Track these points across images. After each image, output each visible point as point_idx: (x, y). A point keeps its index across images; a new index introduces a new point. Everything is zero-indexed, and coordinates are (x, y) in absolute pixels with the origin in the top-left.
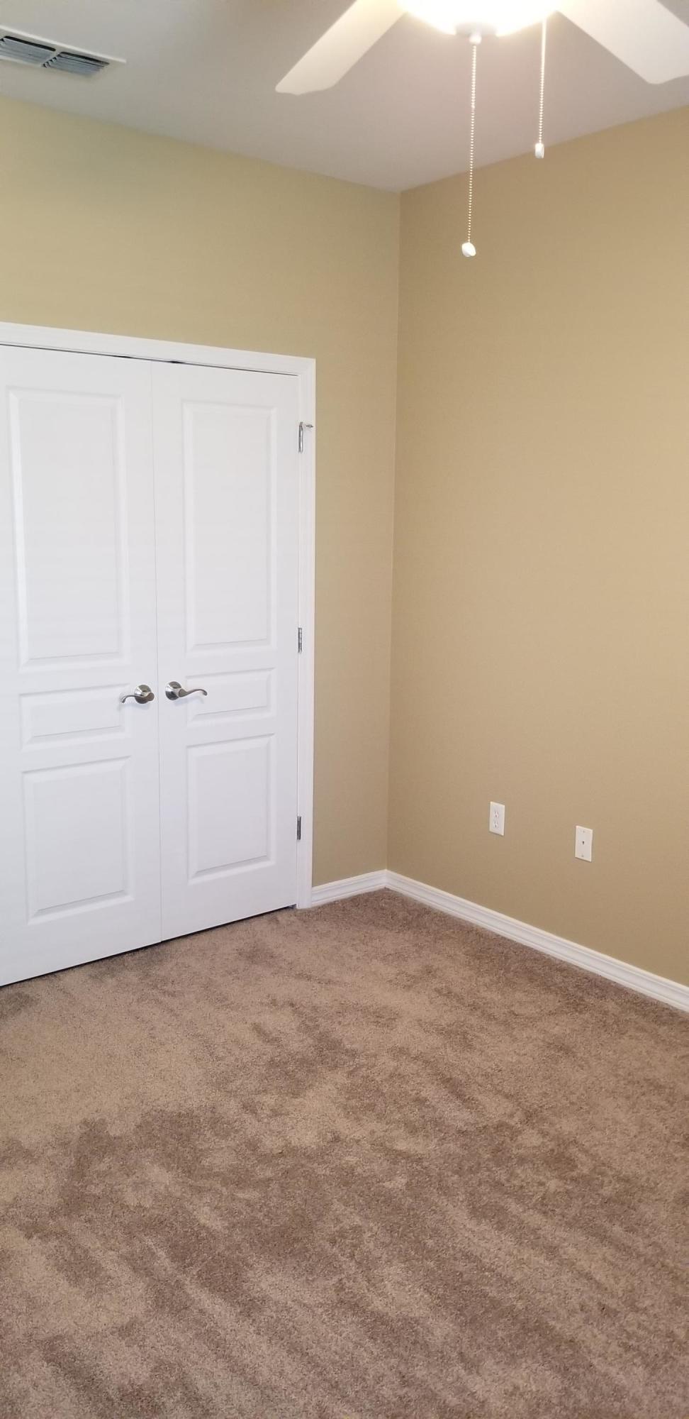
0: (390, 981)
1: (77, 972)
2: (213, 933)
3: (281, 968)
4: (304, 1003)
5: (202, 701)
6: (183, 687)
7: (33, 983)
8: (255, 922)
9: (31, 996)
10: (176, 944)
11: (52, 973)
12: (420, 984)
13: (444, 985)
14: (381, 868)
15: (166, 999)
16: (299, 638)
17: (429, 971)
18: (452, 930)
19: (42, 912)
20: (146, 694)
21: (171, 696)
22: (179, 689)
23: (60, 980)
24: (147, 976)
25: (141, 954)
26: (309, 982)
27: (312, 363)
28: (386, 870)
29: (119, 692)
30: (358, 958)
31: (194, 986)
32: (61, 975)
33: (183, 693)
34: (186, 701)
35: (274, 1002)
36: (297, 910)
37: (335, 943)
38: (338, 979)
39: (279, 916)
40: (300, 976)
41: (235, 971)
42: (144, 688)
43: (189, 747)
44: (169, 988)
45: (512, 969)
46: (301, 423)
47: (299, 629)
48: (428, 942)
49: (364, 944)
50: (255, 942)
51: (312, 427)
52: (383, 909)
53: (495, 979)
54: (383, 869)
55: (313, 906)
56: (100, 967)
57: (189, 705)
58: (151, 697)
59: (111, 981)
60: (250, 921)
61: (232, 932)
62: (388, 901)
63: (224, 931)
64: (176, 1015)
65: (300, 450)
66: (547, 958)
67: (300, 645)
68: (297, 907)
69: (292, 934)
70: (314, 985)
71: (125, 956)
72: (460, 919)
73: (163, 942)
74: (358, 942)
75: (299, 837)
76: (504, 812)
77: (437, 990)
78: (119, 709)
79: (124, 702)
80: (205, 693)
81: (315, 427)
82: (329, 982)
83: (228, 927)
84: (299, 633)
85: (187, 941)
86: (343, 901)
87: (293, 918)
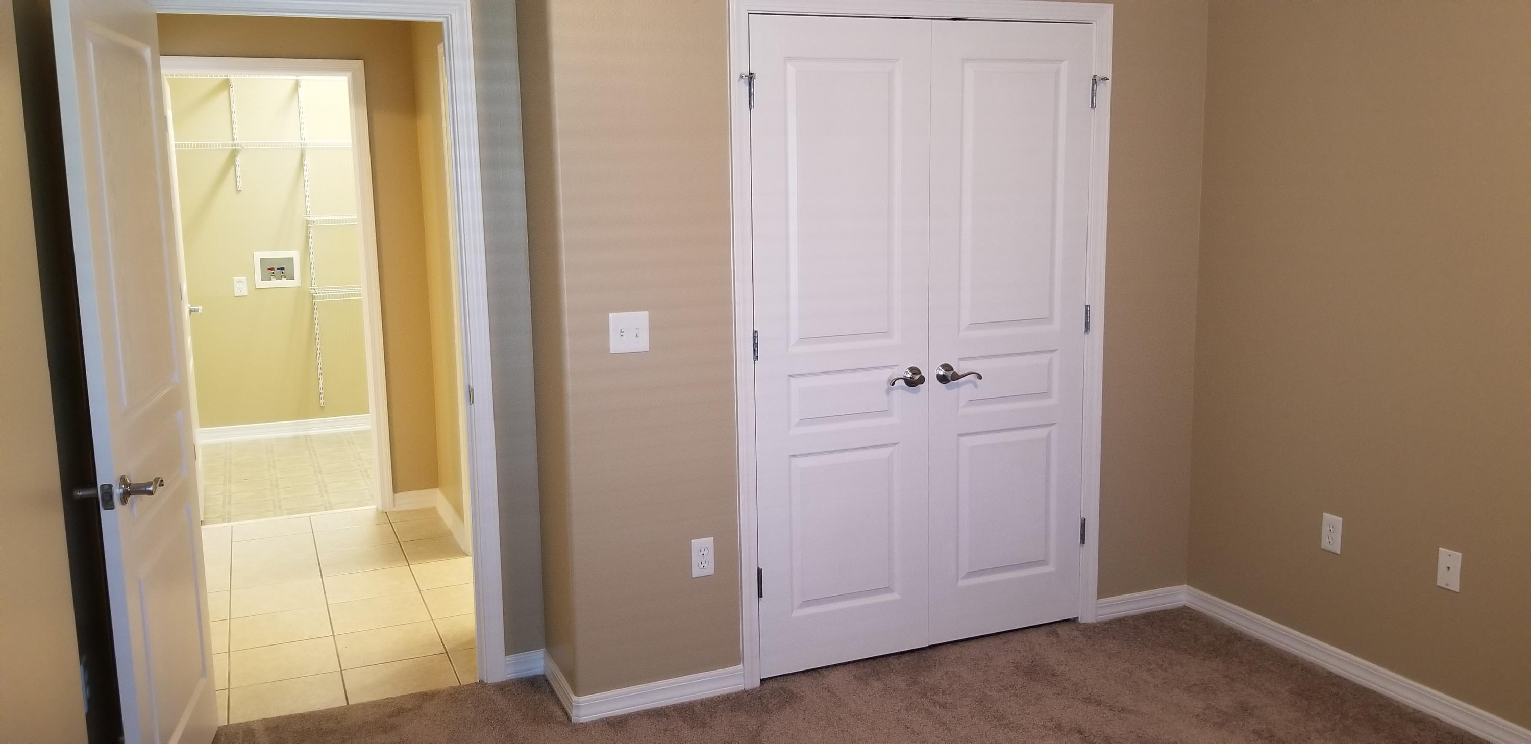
0: (1197, 716)
1: (839, 672)
2: (984, 642)
3: (1064, 688)
4: (1094, 731)
5: (976, 386)
6: (955, 370)
7: (796, 678)
8: (1032, 634)
9: (795, 692)
10: (944, 650)
11: (816, 669)
12: (1234, 723)
13: (1264, 726)
14: (1181, 583)
15: (937, 710)
16: (1087, 316)
17: (1244, 709)
18: (1270, 662)
19: (807, 603)
20: (917, 377)
21: (943, 379)
22: (952, 372)
23: (824, 677)
24: (916, 682)
25: (907, 658)
26: (1098, 708)
27: (1109, 8)
28: (1185, 585)
29: (887, 374)
30: (1156, 686)
31: (966, 699)
32: (825, 672)
33: (956, 377)
34: (959, 386)
35: (1059, 727)
36: (1080, 624)
37: (1127, 665)
38: (1133, 708)
39: (1060, 629)
40: (1087, 700)
41: (1012, 686)
42: (915, 371)
43: (961, 435)
44: (940, 698)
45: (1351, 715)
46: (1095, 76)
47: (1087, 306)
48: (1241, 673)
49: (1162, 670)
50: (1033, 656)
51: (1107, 79)
52: (1182, 630)
53: (1329, 725)
54: (1182, 584)
55: (1099, 620)
56: (865, 668)
57: (964, 390)
58: (922, 380)
59: (877, 685)
60: (1025, 631)
61: (1005, 643)
62: (1189, 621)
63: (997, 641)
64: (949, 730)
65: (1092, 106)
66: (1397, 704)
67: (1087, 325)
68: (1080, 620)
69: (1075, 651)
70: (1105, 711)
71: (890, 659)
72: (1280, 649)
73: (930, 647)
74: (1155, 666)
75: (1083, 541)
76: (1340, 527)
77: (1255, 732)
78: (888, 392)
79: (893, 384)
80: (980, 377)
81: (1110, 79)
82: (1123, 710)
83: (1001, 636)
84: (1086, 311)
85: (957, 649)
86: (1135, 618)
87: (1075, 633)
